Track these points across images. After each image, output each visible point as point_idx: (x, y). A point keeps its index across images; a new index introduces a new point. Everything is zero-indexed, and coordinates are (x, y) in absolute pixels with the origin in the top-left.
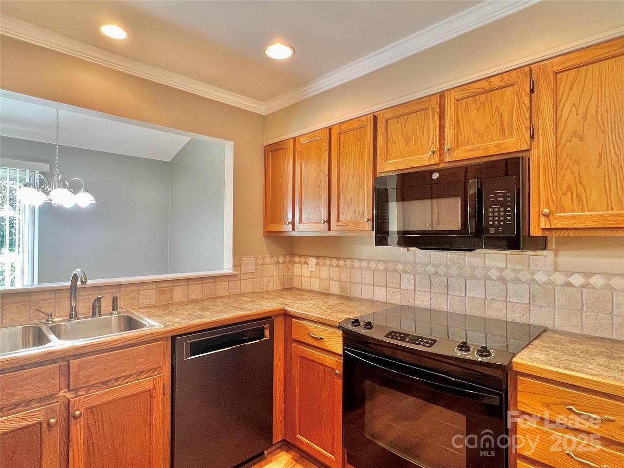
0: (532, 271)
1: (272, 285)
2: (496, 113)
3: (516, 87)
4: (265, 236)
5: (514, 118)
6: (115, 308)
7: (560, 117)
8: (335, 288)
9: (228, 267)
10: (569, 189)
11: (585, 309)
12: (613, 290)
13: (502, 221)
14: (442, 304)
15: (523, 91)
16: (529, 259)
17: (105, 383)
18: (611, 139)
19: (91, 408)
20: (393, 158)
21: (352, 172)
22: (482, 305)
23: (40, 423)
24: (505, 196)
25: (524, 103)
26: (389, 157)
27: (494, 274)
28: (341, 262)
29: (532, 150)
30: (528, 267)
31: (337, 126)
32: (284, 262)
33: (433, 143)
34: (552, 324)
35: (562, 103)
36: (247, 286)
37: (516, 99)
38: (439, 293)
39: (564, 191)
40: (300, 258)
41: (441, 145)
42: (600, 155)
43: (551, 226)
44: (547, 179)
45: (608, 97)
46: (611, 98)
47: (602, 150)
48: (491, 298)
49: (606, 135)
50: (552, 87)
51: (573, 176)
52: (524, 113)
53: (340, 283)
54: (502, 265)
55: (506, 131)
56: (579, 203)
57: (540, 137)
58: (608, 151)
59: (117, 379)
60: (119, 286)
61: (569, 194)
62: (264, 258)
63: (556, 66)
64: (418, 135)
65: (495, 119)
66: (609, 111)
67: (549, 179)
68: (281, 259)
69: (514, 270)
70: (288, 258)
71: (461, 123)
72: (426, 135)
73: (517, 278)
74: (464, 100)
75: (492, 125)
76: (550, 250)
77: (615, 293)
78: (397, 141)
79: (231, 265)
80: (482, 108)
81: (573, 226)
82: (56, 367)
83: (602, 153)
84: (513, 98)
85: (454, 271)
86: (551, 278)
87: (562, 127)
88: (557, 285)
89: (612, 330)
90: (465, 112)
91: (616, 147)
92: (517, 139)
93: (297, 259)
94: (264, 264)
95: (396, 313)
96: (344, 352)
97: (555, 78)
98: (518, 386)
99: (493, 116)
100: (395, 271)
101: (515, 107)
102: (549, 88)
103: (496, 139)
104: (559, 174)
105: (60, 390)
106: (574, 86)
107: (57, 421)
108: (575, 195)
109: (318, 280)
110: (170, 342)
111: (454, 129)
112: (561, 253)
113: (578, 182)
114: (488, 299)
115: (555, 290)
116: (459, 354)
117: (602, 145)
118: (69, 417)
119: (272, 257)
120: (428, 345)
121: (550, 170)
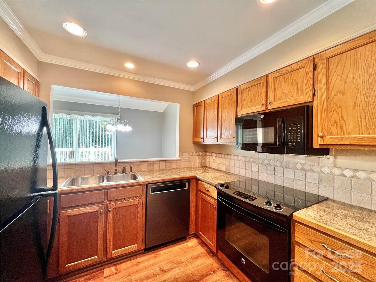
0: (321, 166)
1: (196, 165)
2: (295, 83)
3: (305, 68)
4: (193, 143)
5: (304, 84)
6: (131, 171)
7: (331, 82)
8: (223, 168)
9: (177, 157)
10: (335, 122)
11: (353, 190)
12: (372, 181)
13: (295, 139)
14: (271, 180)
15: (309, 70)
16: (319, 160)
17: (121, 199)
18: (362, 93)
19: (115, 208)
20: (245, 108)
21: (227, 115)
22: (292, 182)
23: (98, 211)
24: (297, 126)
25: (309, 76)
26: (243, 107)
27: (299, 166)
28: (226, 156)
29: (314, 102)
30: (318, 164)
31: (221, 94)
32: (202, 155)
33: (263, 100)
34: (332, 197)
35: (332, 74)
36: (185, 165)
37: (305, 75)
38: (270, 174)
39: (333, 123)
40: (209, 153)
41: (267, 101)
42: (355, 103)
43: (324, 143)
44: (322, 117)
45: (361, 69)
46: (363, 69)
47: (356, 100)
48: (297, 179)
49: (359, 91)
50: (326, 66)
51: (338, 115)
52: (310, 82)
53: (225, 166)
54: (304, 162)
55: (300, 92)
56: (341, 130)
57: (318, 94)
58: (360, 100)
59: (125, 199)
60: (133, 162)
61: (335, 125)
62: (193, 153)
63: (327, 55)
64: (256, 97)
65: (294, 86)
66: (361, 77)
67: (323, 117)
68: (201, 154)
69: (310, 165)
70: (204, 153)
71: (277, 90)
72: (260, 96)
73: (312, 169)
74: (278, 78)
75: (292, 89)
76: (332, 155)
77: (373, 183)
78: (246, 100)
79: (178, 156)
80: (287, 80)
81: (337, 143)
82: (103, 192)
83: (356, 102)
84: (303, 74)
85: (278, 163)
86: (332, 171)
87: (332, 88)
88: (335, 175)
89: (371, 204)
90: (279, 83)
91: (365, 97)
92: (305, 96)
93: (208, 154)
94: (193, 155)
95: (250, 182)
96: (217, 198)
97: (327, 61)
98: (295, 228)
99: (293, 84)
100: (249, 162)
101: (305, 79)
102: (324, 67)
103: (294, 97)
104: (330, 114)
105: (104, 200)
106: (339, 65)
107: (103, 212)
108: (339, 126)
109: (216, 164)
110: (145, 186)
111: (273, 92)
112: (338, 157)
113: (341, 118)
114: (295, 179)
115: (334, 178)
116: (265, 207)
117: (356, 97)
118: (107, 211)
119: (196, 153)
120: (251, 200)
121: (324, 112)
